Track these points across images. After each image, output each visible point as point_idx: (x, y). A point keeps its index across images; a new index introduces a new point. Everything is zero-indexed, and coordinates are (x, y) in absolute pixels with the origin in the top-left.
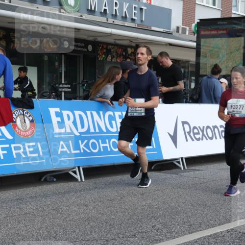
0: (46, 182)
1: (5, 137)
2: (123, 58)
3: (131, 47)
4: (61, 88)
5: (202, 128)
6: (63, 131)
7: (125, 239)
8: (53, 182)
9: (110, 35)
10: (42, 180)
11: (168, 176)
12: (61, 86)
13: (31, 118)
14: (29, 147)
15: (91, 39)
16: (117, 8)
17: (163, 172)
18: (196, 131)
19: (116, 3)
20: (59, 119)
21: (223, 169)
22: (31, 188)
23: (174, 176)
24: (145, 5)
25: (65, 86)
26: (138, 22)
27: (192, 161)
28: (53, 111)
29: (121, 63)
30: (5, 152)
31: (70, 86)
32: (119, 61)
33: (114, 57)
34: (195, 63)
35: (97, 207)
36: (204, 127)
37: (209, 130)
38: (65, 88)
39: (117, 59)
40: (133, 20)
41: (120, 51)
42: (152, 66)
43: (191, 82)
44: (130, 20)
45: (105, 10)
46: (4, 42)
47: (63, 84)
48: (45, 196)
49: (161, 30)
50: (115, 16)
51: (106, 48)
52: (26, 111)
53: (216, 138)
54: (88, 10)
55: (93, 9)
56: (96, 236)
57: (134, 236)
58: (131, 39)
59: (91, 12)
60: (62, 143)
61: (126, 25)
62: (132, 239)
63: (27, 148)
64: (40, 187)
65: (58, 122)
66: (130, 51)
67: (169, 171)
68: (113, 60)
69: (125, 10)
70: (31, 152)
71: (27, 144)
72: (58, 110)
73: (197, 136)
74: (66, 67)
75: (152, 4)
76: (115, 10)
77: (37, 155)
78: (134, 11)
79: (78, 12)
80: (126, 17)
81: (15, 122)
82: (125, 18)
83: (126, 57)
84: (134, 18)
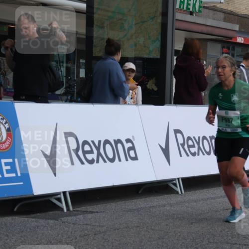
5: (97, 144)
11: (42, 222)
17: (33, 215)
18: (87, 148)
21: (130, 210)
23: (51, 222)
27: (82, 197)
34: (85, 37)
36: (100, 142)
37: (108, 146)
43: (79, 67)
53: (120, 160)
67: (43, 214)
73: (89, 157)
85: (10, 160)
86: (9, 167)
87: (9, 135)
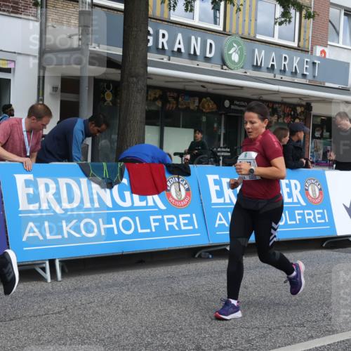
0: (201, 258)
1: (158, 207)
2: (291, 118)
3: (301, 106)
4: (219, 152)
6: (221, 201)
7: (292, 328)
8: (207, 259)
9: (278, 92)
10: (197, 256)
11: (343, 255)
12: (219, 149)
13: (186, 186)
14: (184, 219)
15: (255, 97)
16: (286, 63)
17: (337, 250)
19: (285, 57)
20: (218, 188)
22: (184, 266)
24: (319, 58)
25: (224, 150)
26: (310, 77)
28: (211, 178)
29: (288, 124)
30: (157, 224)
31: (229, 150)
32: (286, 121)
33: (281, 117)
35: (259, 289)
38: (224, 152)
39: (284, 119)
40: (304, 76)
41: (288, 110)
42: (325, 127)
44: (300, 76)
45: (273, 65)
46: (160, 103)
47: (221, 148)
48: (199, 275)
49: (337, 86)
50: (283, 72)
51: (272, 108)
52: (182, 178)
54: (253, 66)
55: (259, 64)
56: (257, 324)
57: (302, 325)
58: (301, 97)
59: (257, 67)
60: (220, 214)
61: (296, 81)
62: (299, 329)
63: (181, 219)
64: (194, 264)
65: (217, 191)
66: (299, 110)
67: (344, 249)
68: (280, 121)
69: (295, 64)
70: (185, 225)
71: (181, 216)
72: (217, 177)
74: (226, 128)
75: (327, 57)
76: (284, 65)
77: (191, 228)
78: (305, 66)
79: (242, 68)
80: (296, 72)
81: (169, 191)
82: (294, 74)
83: (294, 117)
84: (305, 73)
85: (321, 211)
86: (320, 216)
87: (320, 193)
